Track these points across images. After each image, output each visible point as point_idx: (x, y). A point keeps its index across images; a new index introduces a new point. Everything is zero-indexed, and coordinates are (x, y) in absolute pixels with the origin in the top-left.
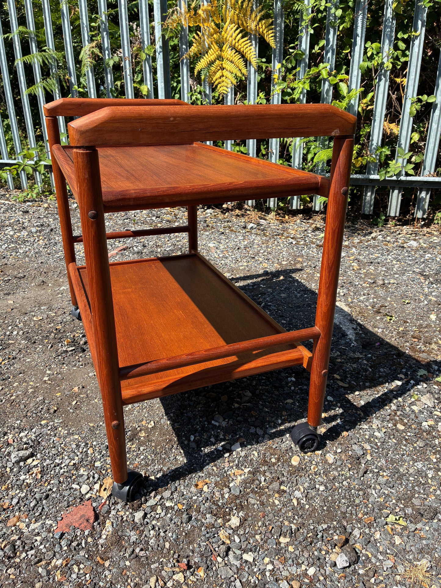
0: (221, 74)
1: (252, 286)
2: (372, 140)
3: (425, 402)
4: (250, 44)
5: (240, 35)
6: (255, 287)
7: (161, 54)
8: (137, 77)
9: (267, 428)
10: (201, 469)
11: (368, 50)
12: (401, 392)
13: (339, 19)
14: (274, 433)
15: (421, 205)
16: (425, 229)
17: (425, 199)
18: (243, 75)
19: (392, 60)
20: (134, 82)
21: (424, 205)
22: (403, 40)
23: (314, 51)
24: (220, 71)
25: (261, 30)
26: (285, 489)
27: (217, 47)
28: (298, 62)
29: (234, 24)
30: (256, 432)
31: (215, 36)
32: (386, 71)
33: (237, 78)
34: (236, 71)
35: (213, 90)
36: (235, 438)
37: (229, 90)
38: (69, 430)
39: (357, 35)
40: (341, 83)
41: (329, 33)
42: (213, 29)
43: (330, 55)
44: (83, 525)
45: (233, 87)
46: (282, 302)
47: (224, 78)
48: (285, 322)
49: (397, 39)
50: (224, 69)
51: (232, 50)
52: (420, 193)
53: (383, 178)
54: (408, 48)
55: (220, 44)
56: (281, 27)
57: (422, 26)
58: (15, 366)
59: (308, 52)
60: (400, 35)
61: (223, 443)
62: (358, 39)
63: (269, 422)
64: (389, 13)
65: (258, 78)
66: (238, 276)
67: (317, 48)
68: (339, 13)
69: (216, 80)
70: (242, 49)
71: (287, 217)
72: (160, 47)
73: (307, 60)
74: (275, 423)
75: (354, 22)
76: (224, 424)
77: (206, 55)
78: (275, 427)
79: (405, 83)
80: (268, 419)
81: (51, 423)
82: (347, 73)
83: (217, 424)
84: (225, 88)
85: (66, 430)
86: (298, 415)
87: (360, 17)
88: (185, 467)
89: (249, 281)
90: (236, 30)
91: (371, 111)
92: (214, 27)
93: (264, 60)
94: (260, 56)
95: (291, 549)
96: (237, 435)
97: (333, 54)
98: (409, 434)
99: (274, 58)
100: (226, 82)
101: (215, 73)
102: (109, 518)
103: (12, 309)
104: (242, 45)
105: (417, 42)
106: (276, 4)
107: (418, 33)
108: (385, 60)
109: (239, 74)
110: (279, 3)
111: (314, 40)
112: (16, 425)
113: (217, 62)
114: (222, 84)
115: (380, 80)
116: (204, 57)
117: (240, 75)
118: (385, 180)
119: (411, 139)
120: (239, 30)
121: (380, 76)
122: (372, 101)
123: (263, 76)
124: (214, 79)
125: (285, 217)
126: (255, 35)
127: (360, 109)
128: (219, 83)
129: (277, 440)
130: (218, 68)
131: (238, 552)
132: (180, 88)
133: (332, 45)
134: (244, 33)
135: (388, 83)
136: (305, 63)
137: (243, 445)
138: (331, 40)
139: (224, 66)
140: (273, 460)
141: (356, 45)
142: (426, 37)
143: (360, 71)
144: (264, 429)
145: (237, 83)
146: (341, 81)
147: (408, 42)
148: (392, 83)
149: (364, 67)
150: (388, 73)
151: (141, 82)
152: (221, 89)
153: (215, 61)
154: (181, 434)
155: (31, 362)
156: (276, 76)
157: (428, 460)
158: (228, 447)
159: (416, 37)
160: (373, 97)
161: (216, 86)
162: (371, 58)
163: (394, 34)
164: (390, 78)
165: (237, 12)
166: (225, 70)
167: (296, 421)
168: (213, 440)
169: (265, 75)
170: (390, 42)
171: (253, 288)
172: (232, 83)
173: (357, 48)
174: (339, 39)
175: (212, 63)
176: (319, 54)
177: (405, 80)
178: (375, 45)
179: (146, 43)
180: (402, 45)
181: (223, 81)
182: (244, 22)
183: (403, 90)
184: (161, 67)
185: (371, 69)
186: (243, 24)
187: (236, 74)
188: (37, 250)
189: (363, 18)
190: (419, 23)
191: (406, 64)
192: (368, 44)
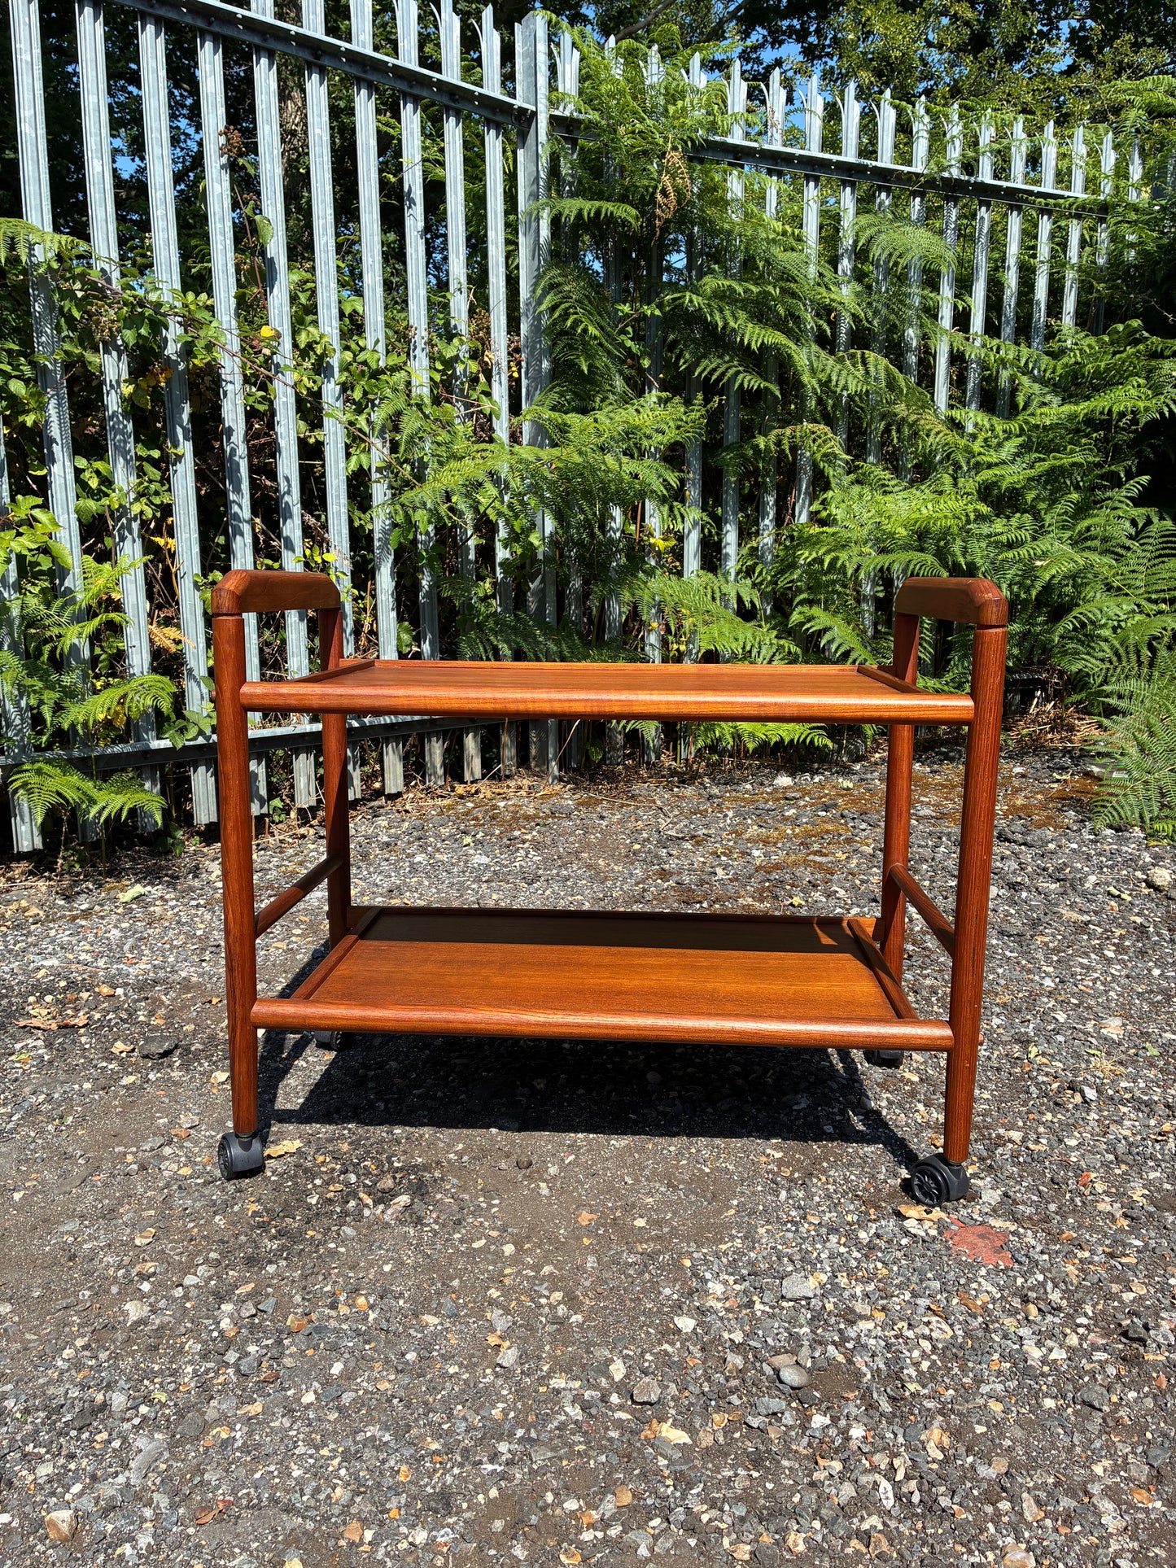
2: (131, 666)
11: (85, 474)
15: (254, 789)
17: (258, 775)
21: (260, 790)
22: (150, 460)
32: (130, 521)
39: (52, 441)
49: (138, 457)
53: (179, 745)
54: (165, 480)
57: (186, 438)
60: (143, 453)
62: (56, 449)
64: (114, 403)
68: (16, 386)
79: (173, 548)
87: (53, 403)
91: (120, 602)
105: (181, 467)
107: (180, 451)
115: (123, 539)
118: (184, 747)
121: (120, 529)
135: (139, 546)
141: (53, 461)
142: (196, 463)
143: (74, 516)
147: (164, 464)
148: (150, 548)
149: (83, 511)
150: (134, 526)
159: (179, 458)
162: (98, 494)
163: (131, 446)
164: (142, 536)
170: (127, 462)
173: (56, 469)
174: (9, 443)
177: (173, 542)
178: (99, 465)
180: (153, 472)
183: (173, 562)
185: (103, 516)
189: (59, 405)
190: (179, 431)
191: (167, 510)
192: (82, 463)
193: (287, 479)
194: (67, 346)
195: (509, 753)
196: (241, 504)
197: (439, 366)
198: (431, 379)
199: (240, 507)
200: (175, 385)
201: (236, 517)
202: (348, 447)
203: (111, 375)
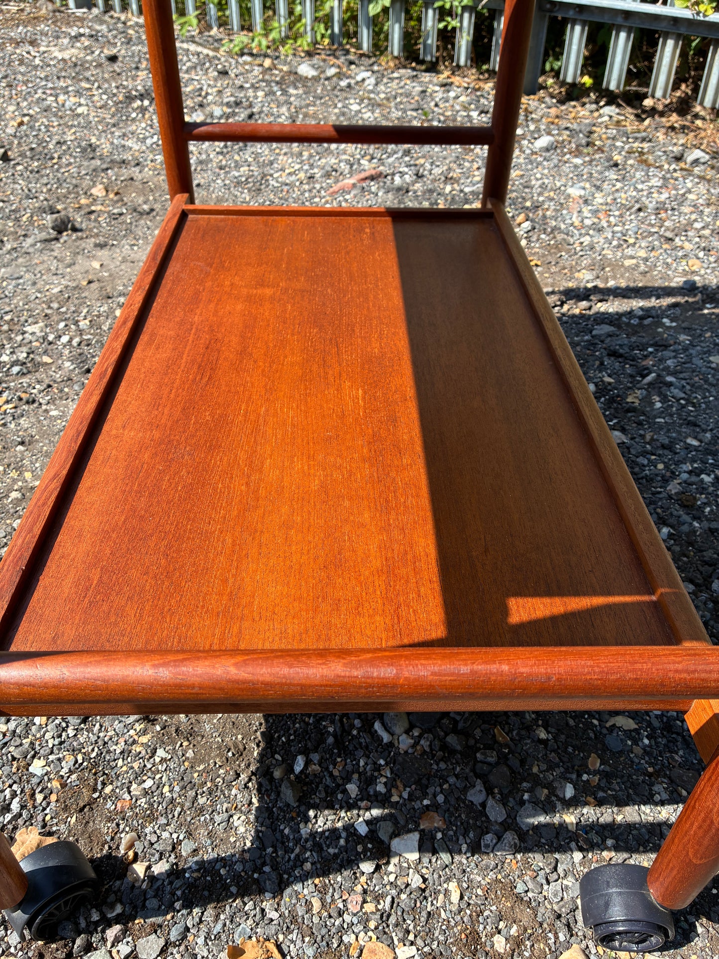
1: (641, 318)
6: (647, 322)
9: (522, 803)
14: (537, 828)
30: (483, 805)
36: (417, 805)
46: (706, 381)
48: (695, 443)
58: (22, 421)
61: (376, 812)
63: (537, 782)
66: (611, 283)
74: (553, 792)
76: (404, 743)
78: (548, 808)
80: (535, 770)
83: (386, 737)
86: (634, 786)
88: (238, 867)
89: (637, 304)
96: (425, 795)
103: (90, 282)
129: (538, 860)
137: (427, 845)
140: (500, 943)
144: (511, 803)
154: (279, 737)
155: (56, 418)
158: (384, 832)
167: (621, 803)
168: (352, 789)
171: (640, 325)
188: (204, 157)
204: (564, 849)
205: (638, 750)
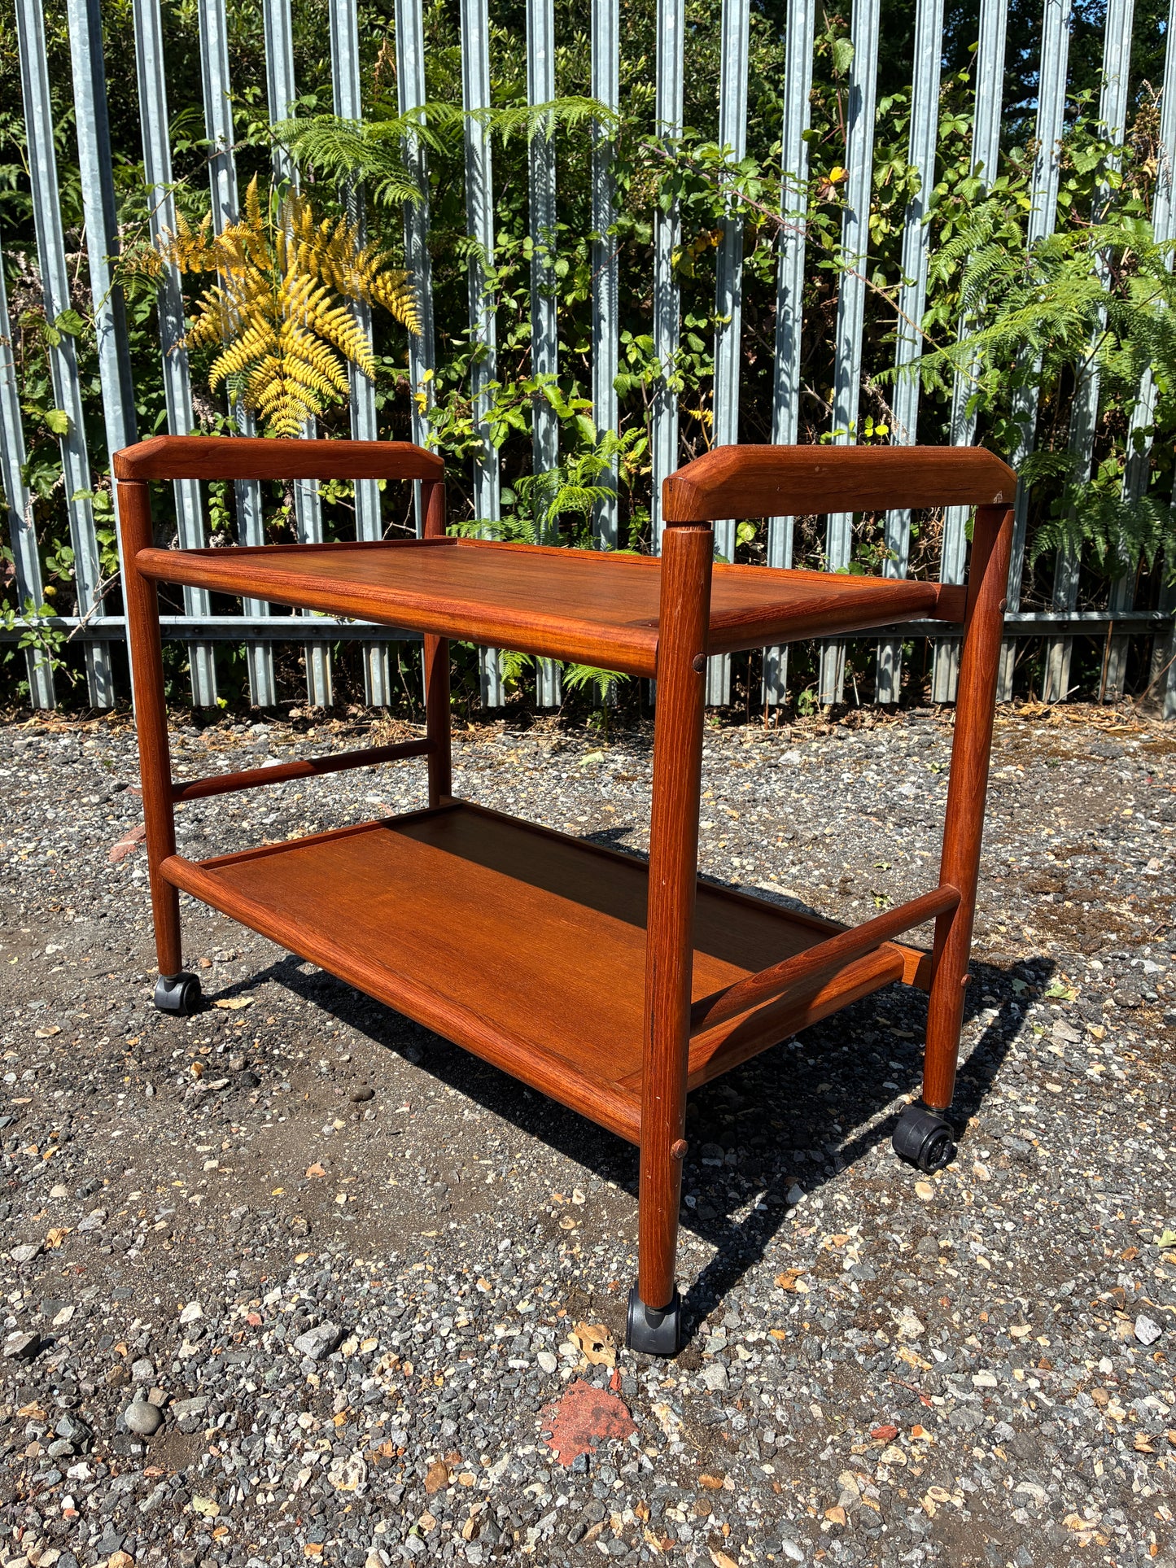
0: (279, 389)
2: (656, 540)
3: (1061, 1035)
4: (352, 323)
5: (327, 301)
7: (112, 333)
8: (34, 387)
9: (824, 1146)
10: (761, 1257)
11: (628, 349)
12: (1009, 1026)
13: (559, 280)
14: (844, 1151)
15: (773, 677)
16: (788, 729)
17: (778, 664)
18: (339, 392)
19: (680, 372)
20: (23, 400)
21: (778, 677)
22: (696, 330)
23: (505, 346)
24: (277, 381)
25: (382, 293)
26: (950, 1243)
27: (266, 326)
28: (474, 368)
29: (308, 276)
30: (807, 1158)
31: (260, 298)
32: (669, 394)
33: (323, 401)
34: (318, 382)
35: (261, 426)
36: (778, 1179)
37: (304, 426)
38: (386, 1258)
39: (601, 317)
40: (579, 417)
41: (537, 310)
42: (255, 282)
43: (544, 356)
44: (614, 1429)
45: (313, 418)
47: (287, 399)
49: (684, 328)
50: (285, 377)
51: (304, 334)
52: (768, 651)
54: (709, 349)
55: (275, 321)
56: (424, 289)
57: (734, 304)
59: (493, 350)
60: (690, 321)
61: (760, 1196)
62: (604, 325)
63: (820, 1134)
64: (664, 274)
65: (377, 401)
67: (512, 340)
68: (562, 267)
69: (268, 401)
70: (333, 334)
71: (472, 728)
72: (107, 316)
73: (493, 364)
74: (831, 1133)
75: (592, 287)
76: (731, 1159)
77: (238, 342)
78: (838, 1140)
79: (711, 421)
80: (811, 1130)
81: (322, 1257)
82: (586, 394)
83: (718, 1163)
84: (291, 422)
85: (377, 1260)
87: (605, 280)
88: (726, 1260)
90: (317, 287)
91: (649, 475)
92: (258, 278)
93: (388, 360)
94: (379, 350)
95: (1043, 1341)
96: (774, 1174)
97: (551, 354)
98: (1077, 1096)
99: (414, 356)
100: (293, 408)
101: (264, 385)
102: (652, 1401)
104: (334, 324)
105: (726, 337)
106: (410, 237)
107: (727, 318)
108: (666, 372)
109: (328, 390)
110: (415, 236)
111: (505, 321)
112: (232, 1282)
113: (269, 360)
114: (284, 412)
115: (659, 413)
116: (234, 348)
117: (332, 393)
119: (736, 536)
120: (322, 290)
121: (657, 403)
122: (645, 458)
123: (391, 395)
124: (262, 399)
125: (467, 728)
126: (362, 303)
127: (623, 474)
128: (275, 410)
129: (860, 1163)
130: (272, 373)
131: (960, 1377)
132: (165, 420)
133: (548, 336)
134: (335, 296)
135: (675, 420)
136: (490, 372)
137: (807, 1190)
138: (545, 324)
139: (287, 369)
140: (886, 1201)
141: (600, 337)
142: (744, 330)
143: (614, 392)
144: (819, 1149)
145: (323, 410)
146: (578, 411)
147: (709, 337)
148: (685, 421)
149: (623, 385)
150: (674, 399)
151: (45, 403)
152: (281, 424)
153: (263, 357)
155: (129, 1136)
156: (421, 396)
157: (1137, 1132)
158: (777, 1200)
159: (725, 326)
160: (648, 448)
161: (268, 417)
162: (636, 368)
163: (677, 317)
164: (679, 409)
165: (316, 249)
166: (289, 380)
167: (866, 1120)
168: (733, 1195)
169: (396, 394)
170: (672, 334)
172: (309, 410)
173: (603, 345)
174: (562, 323)
175: (252, 362)
176: (520, 354)
177: (711, 415)
178: (640, 339)
179: (57, 303)
180: (697, 343)
181: (285, 406)
182: (337, 273)
183: (710, 436)
184: (111, 367)
185: (640, 390)
186: (332, 277)
187: (320, 391)
189: (611, 281)
190: (729, 297)
191: (707, 382)
192: (627, 337)
193: (847, 342)
194: (622, 220)
195: (1113, 672)
196: (790, 373)
197: (1072, 185)
198: (1059, 204)
199: (789, 376)
200: (730, 249)
201: (782, 386)
202: (928, 299)
203: (665, 245)
204: (865, 1151)
205: (845, 1096)
